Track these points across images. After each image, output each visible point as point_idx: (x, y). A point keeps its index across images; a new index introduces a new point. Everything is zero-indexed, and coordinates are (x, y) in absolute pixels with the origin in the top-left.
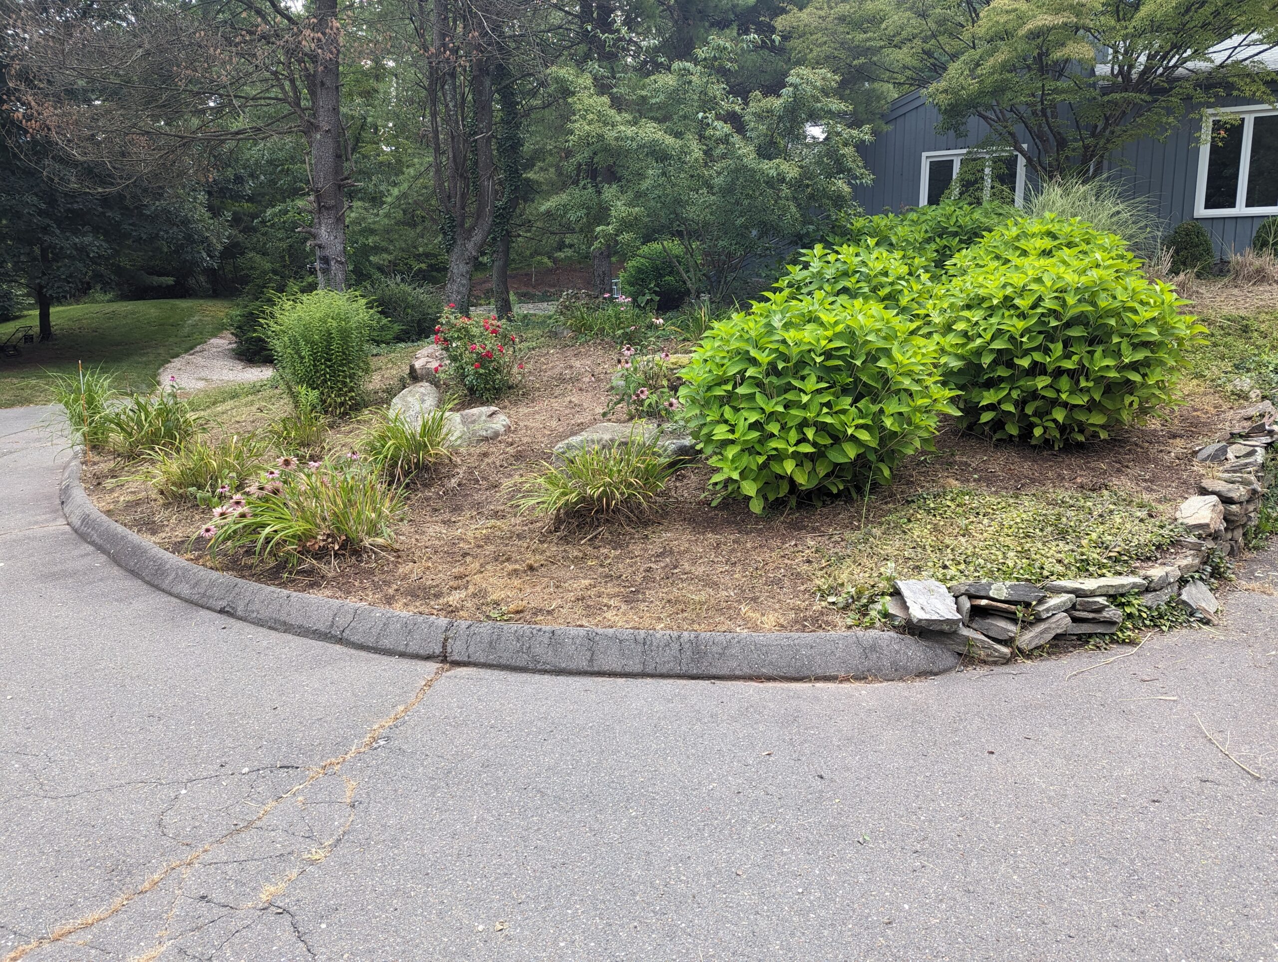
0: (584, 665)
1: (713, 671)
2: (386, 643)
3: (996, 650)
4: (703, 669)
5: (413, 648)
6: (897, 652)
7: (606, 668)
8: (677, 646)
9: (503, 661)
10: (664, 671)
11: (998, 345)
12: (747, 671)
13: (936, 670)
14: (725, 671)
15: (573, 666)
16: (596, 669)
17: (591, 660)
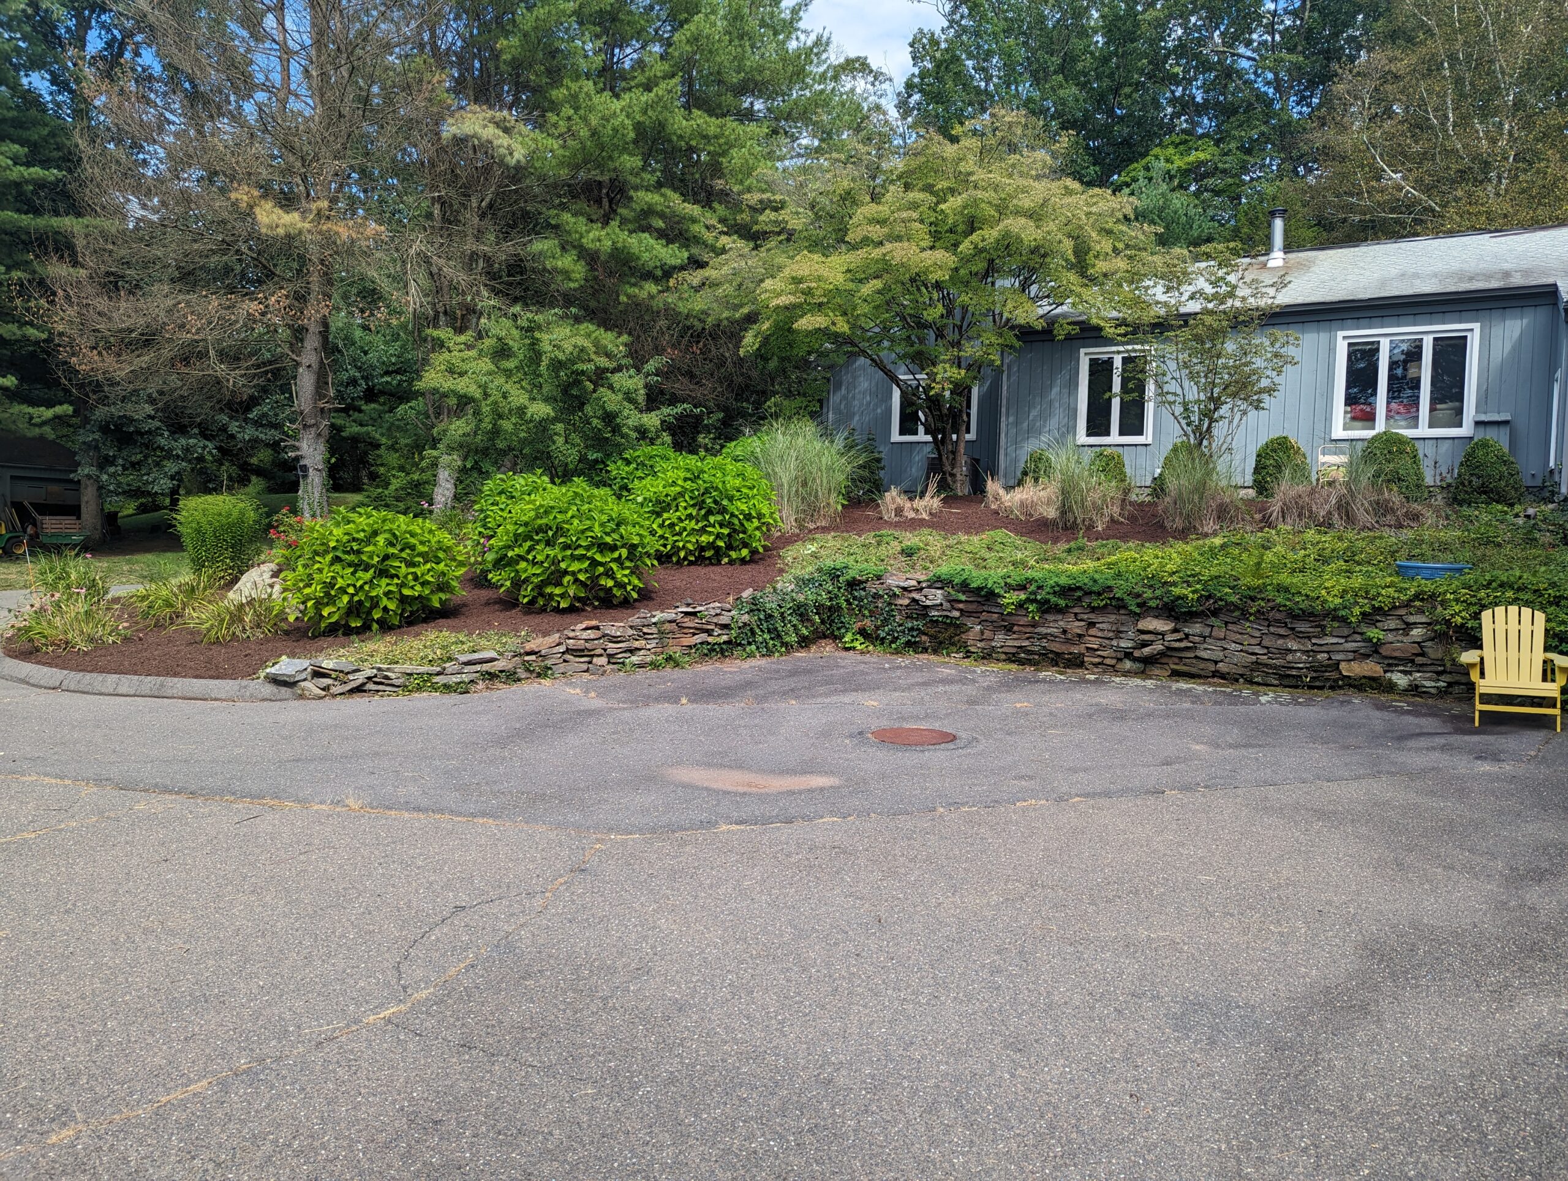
1: (165, 695)
4: (161, 693)
6: (256, 689)
7: (120, 693)
12: (180, 694)
14: (170, 695)
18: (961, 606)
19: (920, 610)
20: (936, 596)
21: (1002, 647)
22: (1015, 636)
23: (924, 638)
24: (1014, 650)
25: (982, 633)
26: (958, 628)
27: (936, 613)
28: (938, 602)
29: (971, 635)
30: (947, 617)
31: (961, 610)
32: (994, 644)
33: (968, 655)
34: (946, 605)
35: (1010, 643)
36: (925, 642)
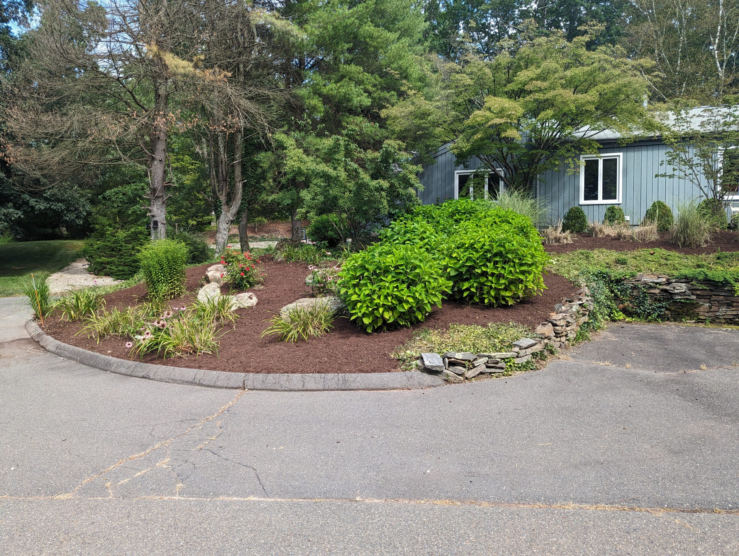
0: (301, 387)
1: (351, 388)
2: (219, 384)
3: (457, 378)
4: (347, 386)
5: (231, 384)
6: (420, 378)
7: (309, 388)
8: (337, 379)
9: (268, 388)
10: (332, 388)
11: (469, 264)
12: (363, 386)
13: (435, 385)
14: (356, 387)
15: (296, 388)
16: (305, 389)
17: (303, 385)
18: (698, 292)
19: (668, 295)
20: (682, 287)
21: (723, 315)
22: (733, 309)
23: (667, 312)
24: (731, 317)
25: (710, 307)
26: (694, 305)
27: (680, 297)
28: (683, 290)
29: (702, 309)
30: (687, 299)
31: (697, 295)
32: (717, 314)
33: (700, 321)
34: (688, 292)
35: (730, 313)
36: (668, 315)
